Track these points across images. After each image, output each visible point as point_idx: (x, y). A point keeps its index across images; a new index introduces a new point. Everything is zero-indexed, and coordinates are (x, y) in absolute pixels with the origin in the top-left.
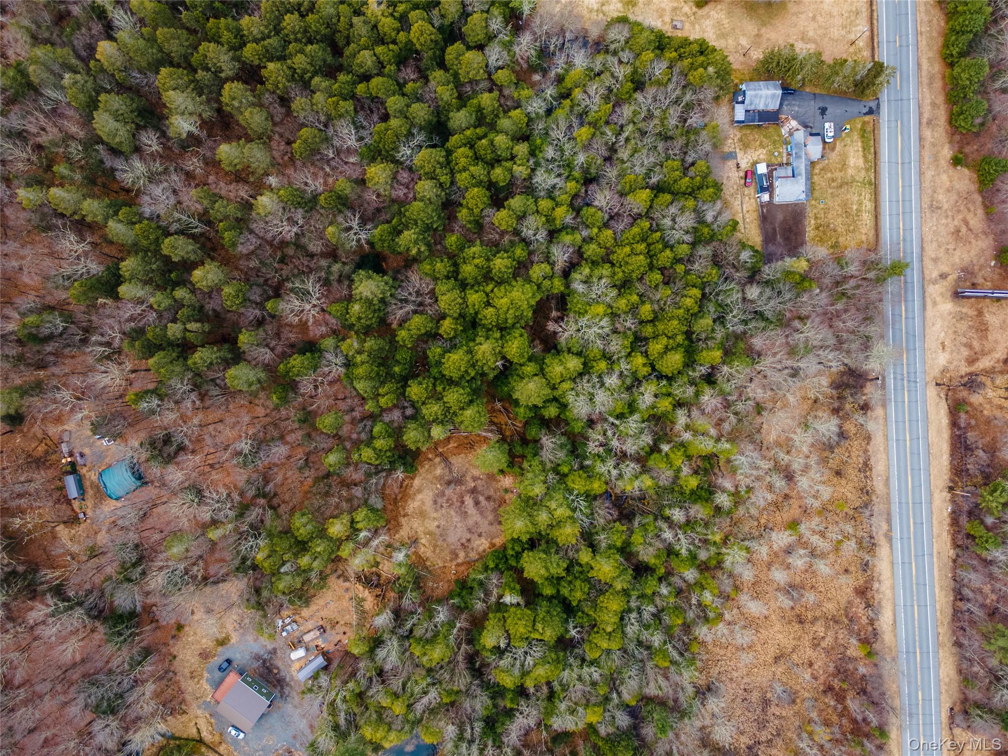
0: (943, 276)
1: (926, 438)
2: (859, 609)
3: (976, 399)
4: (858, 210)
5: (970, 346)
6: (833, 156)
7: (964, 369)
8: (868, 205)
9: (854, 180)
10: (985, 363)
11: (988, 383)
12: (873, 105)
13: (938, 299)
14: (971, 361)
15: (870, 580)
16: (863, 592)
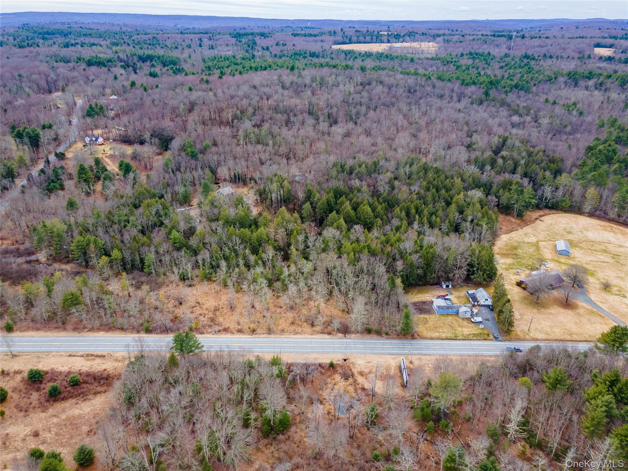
0: (411, 362)
1: (313, 352)
2: (217, 328)
3: (337, 377)
4: (439, 332)
5: (370, 372)
6: (465, 323)
7: (355, 371)
8: (444, 336)
9: (455, 330)
10: (361, 380)
11: (348, 383)
12: (500, 338)
13: (397, 360)
14: (361, 374)
15: (232, 333)
16: (226, 330)
